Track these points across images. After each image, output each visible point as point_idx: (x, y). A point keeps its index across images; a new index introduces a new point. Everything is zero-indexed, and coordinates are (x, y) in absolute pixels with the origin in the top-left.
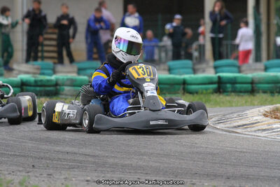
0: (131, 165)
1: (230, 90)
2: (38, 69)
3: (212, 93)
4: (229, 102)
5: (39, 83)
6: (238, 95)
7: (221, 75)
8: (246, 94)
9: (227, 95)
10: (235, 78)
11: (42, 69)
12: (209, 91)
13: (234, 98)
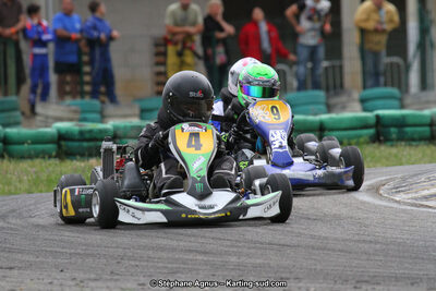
0: (269, 264)
1: (394, 136)
2: (75, 112)
3: (368, 143)
4: (396, 156)
5: (87, 136)
6: (410, 145)
7: (380, 112)
8: (422, 143)
9: (392, 146)
10: (404, 117)
11: (84, 112)
12: (362, 140)
13: (404, 150)
